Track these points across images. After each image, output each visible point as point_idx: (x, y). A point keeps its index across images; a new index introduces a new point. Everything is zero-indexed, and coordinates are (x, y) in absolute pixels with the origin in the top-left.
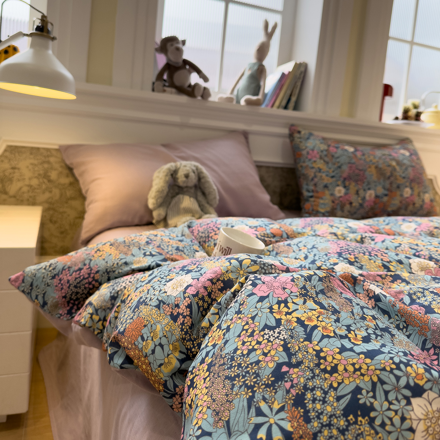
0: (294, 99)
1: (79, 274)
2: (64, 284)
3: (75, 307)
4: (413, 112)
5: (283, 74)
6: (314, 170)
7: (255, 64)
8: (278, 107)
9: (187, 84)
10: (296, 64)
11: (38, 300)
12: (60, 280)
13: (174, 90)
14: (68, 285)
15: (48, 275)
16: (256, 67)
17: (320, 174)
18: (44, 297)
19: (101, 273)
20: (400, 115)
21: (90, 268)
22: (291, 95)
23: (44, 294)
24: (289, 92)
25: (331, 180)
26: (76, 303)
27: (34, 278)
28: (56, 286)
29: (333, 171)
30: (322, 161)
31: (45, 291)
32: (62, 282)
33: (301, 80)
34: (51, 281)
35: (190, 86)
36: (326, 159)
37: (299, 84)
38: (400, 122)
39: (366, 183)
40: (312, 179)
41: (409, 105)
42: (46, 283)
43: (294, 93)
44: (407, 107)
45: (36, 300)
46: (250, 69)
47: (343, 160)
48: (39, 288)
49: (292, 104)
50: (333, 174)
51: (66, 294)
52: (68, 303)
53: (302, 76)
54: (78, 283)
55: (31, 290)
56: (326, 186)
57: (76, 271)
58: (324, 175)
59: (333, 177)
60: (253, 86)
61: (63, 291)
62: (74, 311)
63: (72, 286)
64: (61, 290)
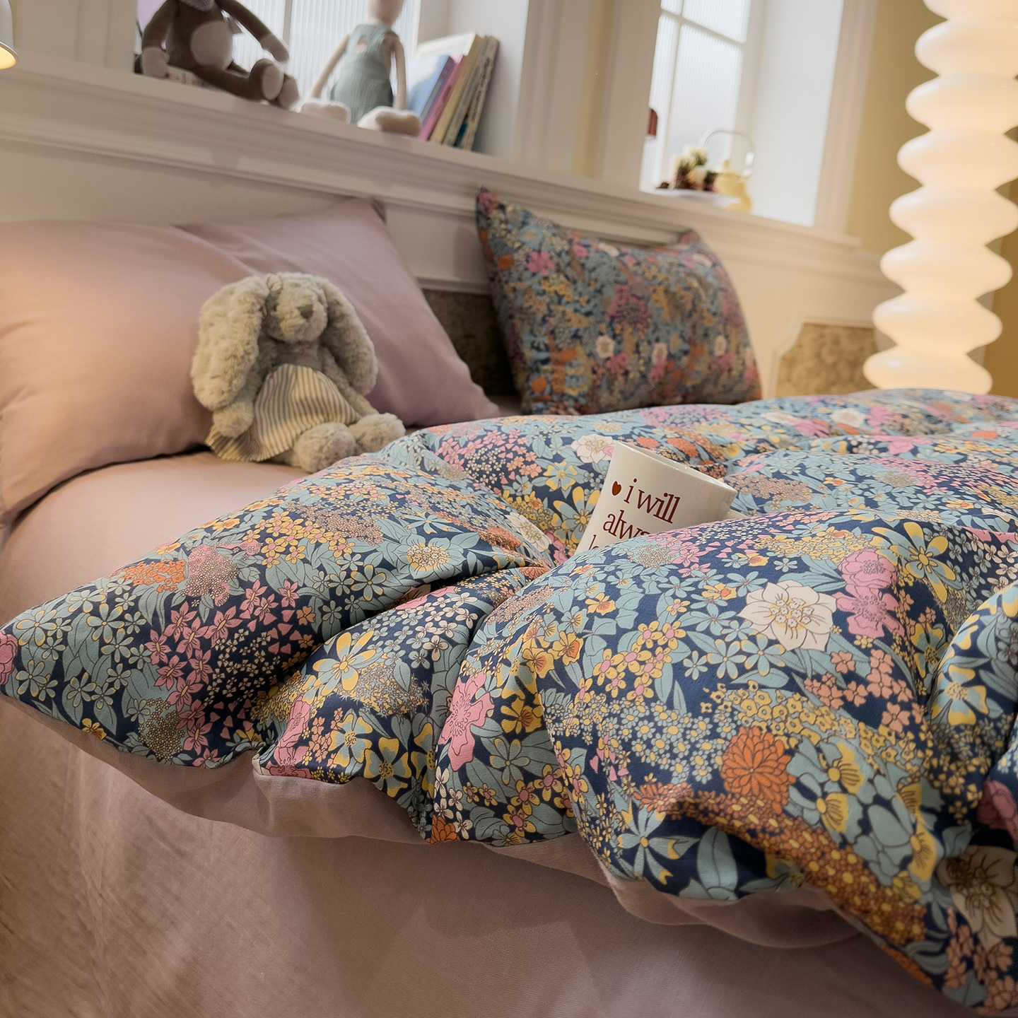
0: (472, 126)
1: (237, 616)
2: (189, 655)
3: (229, 722)
4: (697, 175)
5: (450, 60)
6: (546, 299)
7: (374, 28)
8: (442, 142)
9: (227, 63)
10: (477, 37)
11: (94, 720)
12: (172, 643)
13: (190, 76)
14: (208, 655)
15: (115, 631)
16: (379, 38)
17: (561, 308)
18: (117, 707)
19: (315, 603)
20: (671, 176)
21: (270, 591)
22: (466, 117)
23: (117, 697)
24: (465, 108)
25: (586, 322)
26: (232, 707)
27: (62, 648)
28: (161, 664)
29: (588, 302)
30: (562, 278)
31: (117, 686)
32: (180, 649)
33: (487, 81)
34: (133, 650)
35: (233, 66)
36: (570, 272)
37: (483, 89)
38: (673, 193)
39: (651, 328)
40: (544, 320)
41: (687, 155)
42: (117, 660)
43: (472, 112)
44: (686, 162)
45: (87, 722)
46: (361, 41)
47: (603, 274)
48: (89, 681)
49: (468, 138)
50: (588, 308)
51: (206, 686)
52: (208, 710)
53: (489, 69)
54: (240, 645)
55: (59, 690)
56: (576, 336)
57: (224, 609)
58: (569, 310)
59: (588, 314)
60: (376, 83)
61: (192, 677)
62: (225, 734)
63: (221, 656)
64: (184, 677)
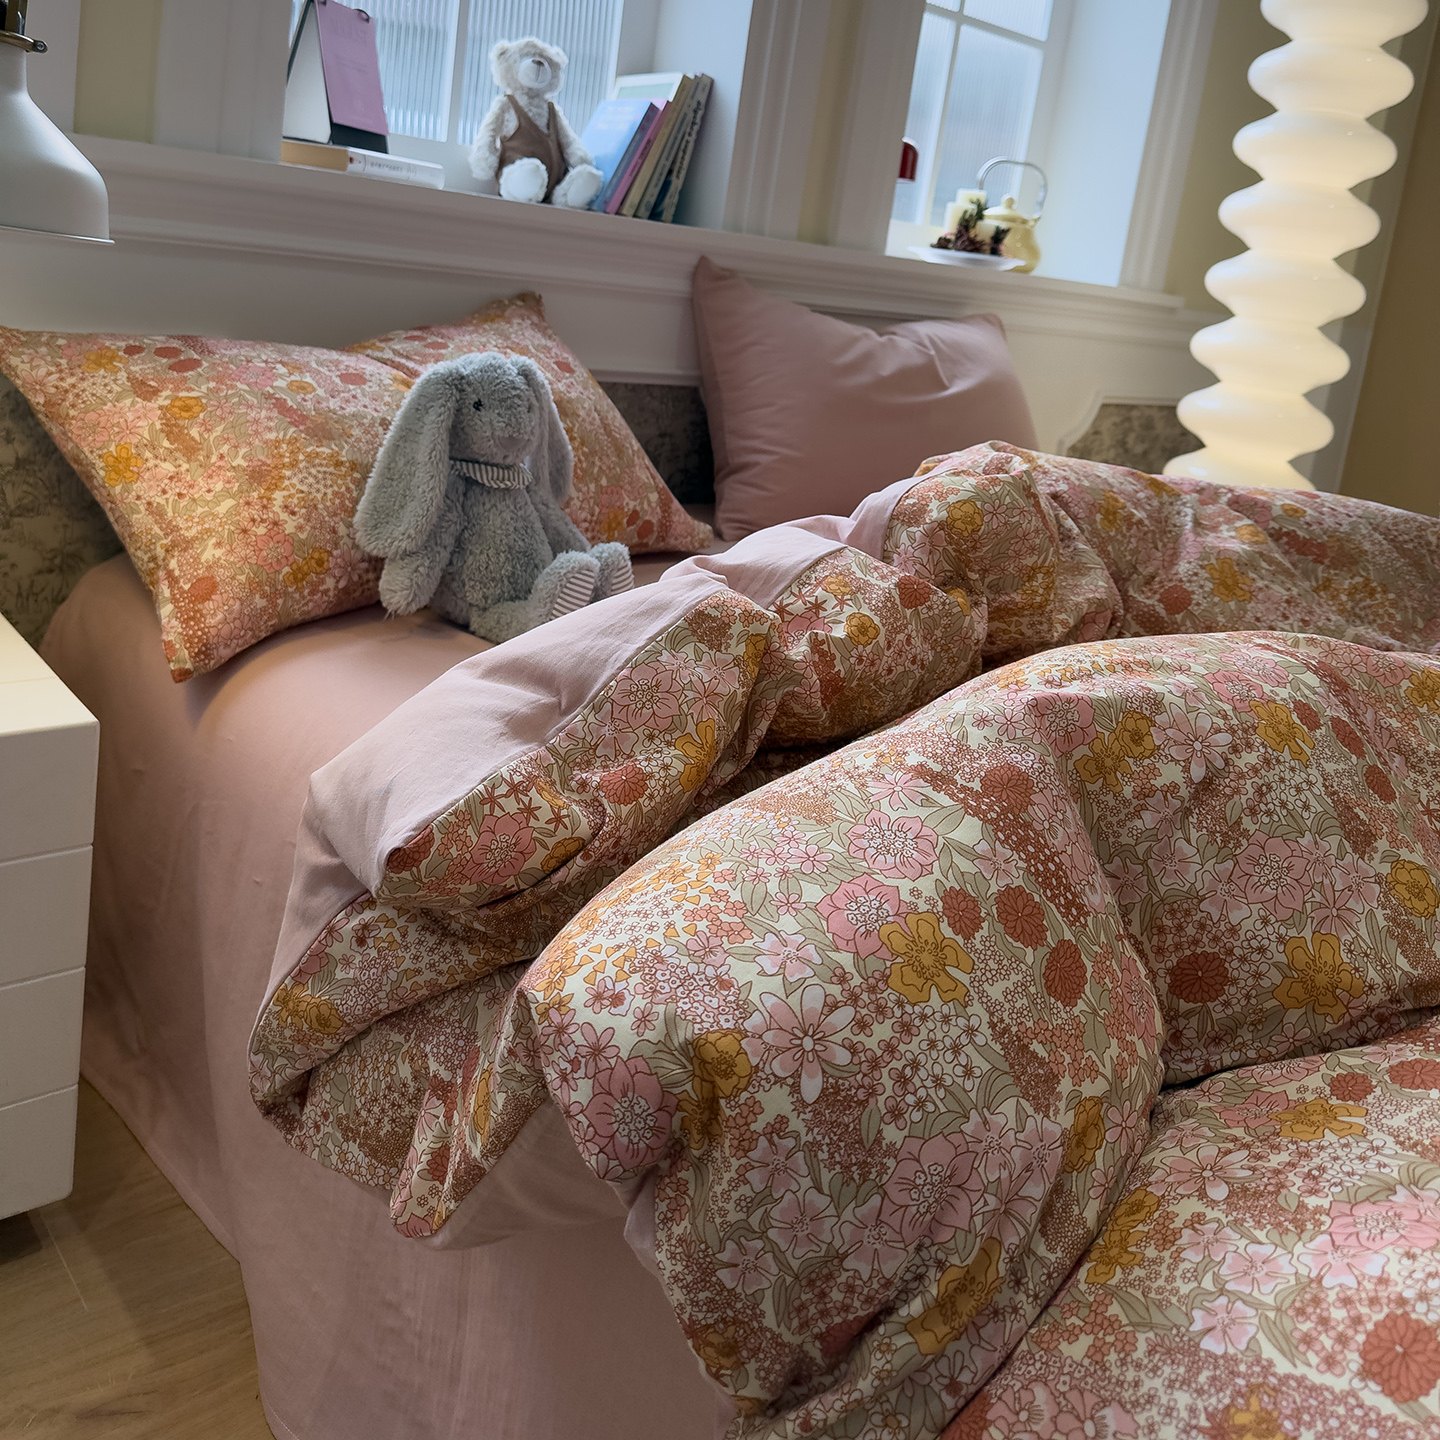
0: (677, 183)
5: (652, 108)
8: (635, 215)
10: (685, 77)
22: (670, 172)
24: (668, 164)
43: (676, 167)
53: (700, 113)
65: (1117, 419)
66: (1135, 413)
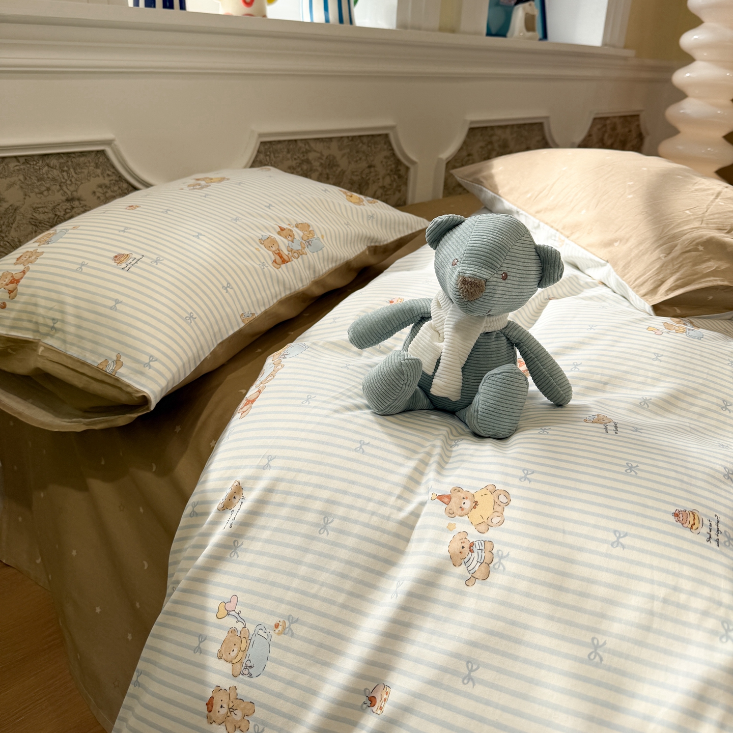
65: (599, 126)
66: (608, 122)
